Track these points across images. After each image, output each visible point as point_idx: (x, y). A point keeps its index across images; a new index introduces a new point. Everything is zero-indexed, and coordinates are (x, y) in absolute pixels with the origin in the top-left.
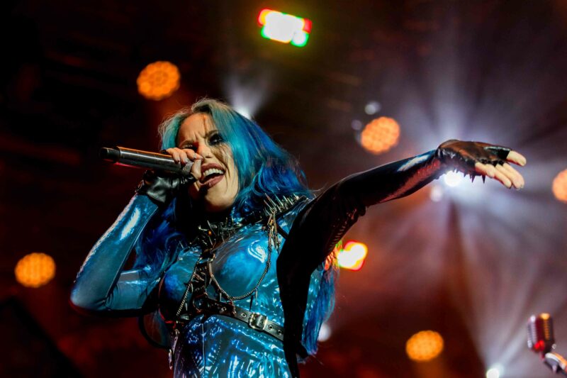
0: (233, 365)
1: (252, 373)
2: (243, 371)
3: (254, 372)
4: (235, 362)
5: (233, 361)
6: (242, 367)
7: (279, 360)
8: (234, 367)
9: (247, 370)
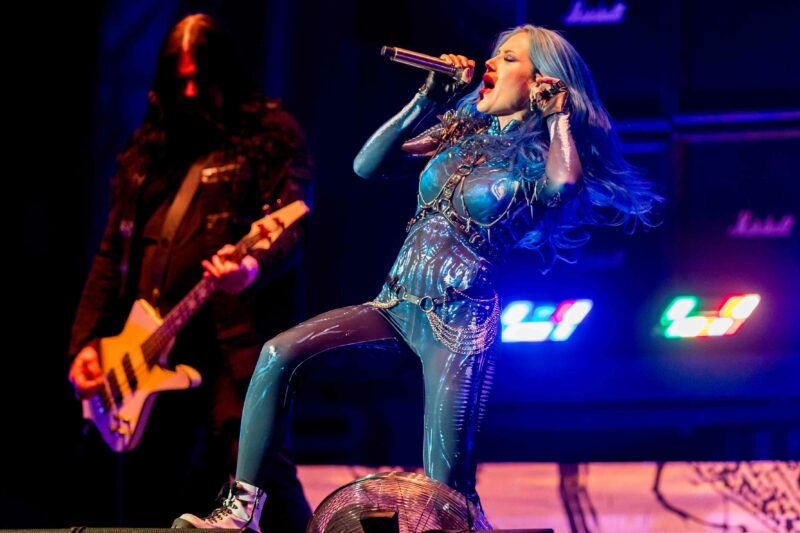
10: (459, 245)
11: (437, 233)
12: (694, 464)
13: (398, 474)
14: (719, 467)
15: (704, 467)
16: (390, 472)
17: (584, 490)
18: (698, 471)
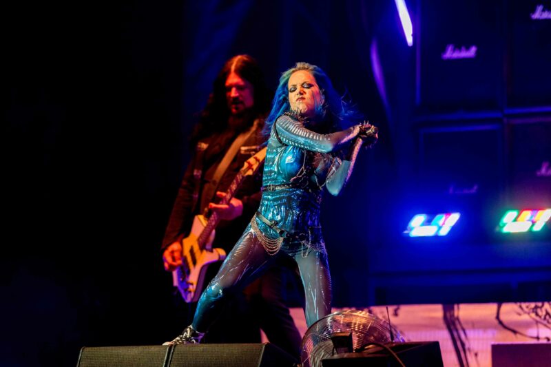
12: (518, 304)
13: (353, 312)
14: (533, 305)
15: (524, 305)
16: (347, 311)
17: (458, 319)
18: (521, 307)
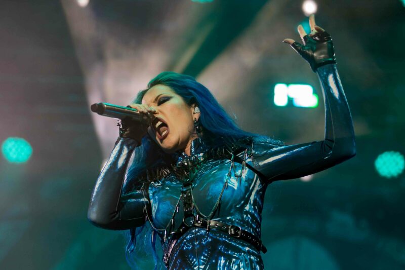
0: (220, 263)
1: (235, 267)
2: (229, 267)
3: (236, 267)
4: (222, 261)
5: (221, 260)
6: (227, 264)
7: (252, 258)
8: (222, 265)
9: (231, 266)
10: (224, 243)
11: (200, 244)
